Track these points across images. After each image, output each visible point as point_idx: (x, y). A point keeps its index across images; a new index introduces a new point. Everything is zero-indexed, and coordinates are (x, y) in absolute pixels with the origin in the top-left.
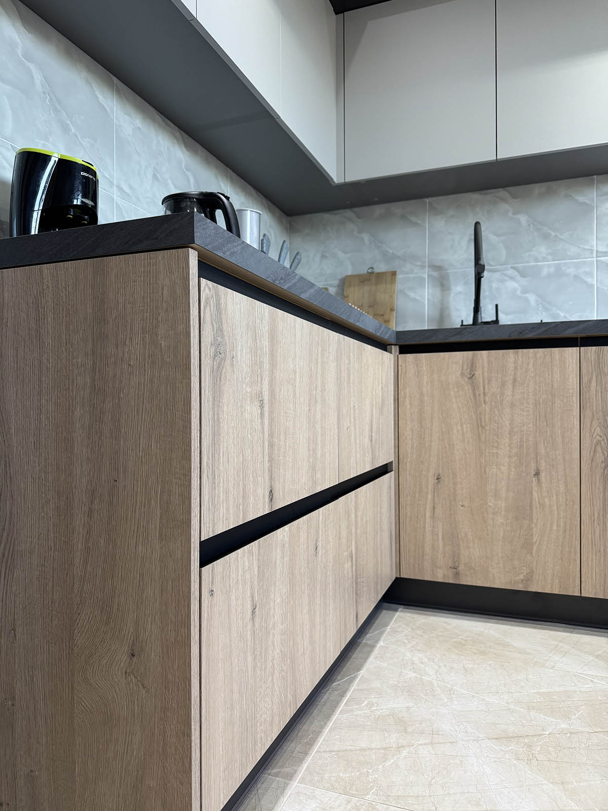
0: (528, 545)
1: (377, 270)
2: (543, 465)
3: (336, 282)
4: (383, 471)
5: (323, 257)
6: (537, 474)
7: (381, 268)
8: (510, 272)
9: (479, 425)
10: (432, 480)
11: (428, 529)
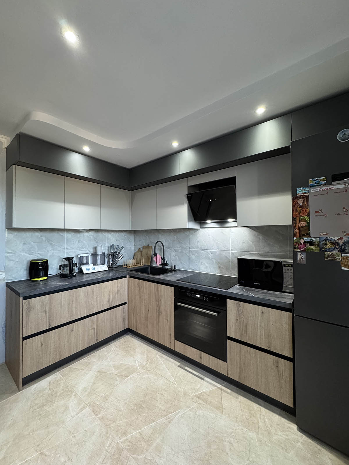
0: (147, 326)
1: (149, 245)
2: (149, 309)
3: (142, 247)
4: (125, 303)
5: (140, 240)
6: (148, 310)
7: (150, 245)
8: (173, 250)
9: (140, 297)
10: (133, 308)
11: (133, 318)
